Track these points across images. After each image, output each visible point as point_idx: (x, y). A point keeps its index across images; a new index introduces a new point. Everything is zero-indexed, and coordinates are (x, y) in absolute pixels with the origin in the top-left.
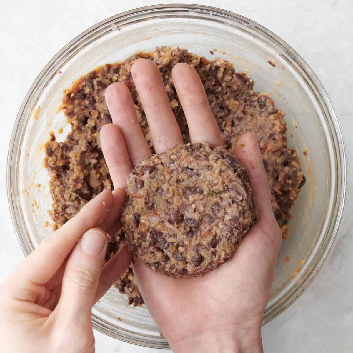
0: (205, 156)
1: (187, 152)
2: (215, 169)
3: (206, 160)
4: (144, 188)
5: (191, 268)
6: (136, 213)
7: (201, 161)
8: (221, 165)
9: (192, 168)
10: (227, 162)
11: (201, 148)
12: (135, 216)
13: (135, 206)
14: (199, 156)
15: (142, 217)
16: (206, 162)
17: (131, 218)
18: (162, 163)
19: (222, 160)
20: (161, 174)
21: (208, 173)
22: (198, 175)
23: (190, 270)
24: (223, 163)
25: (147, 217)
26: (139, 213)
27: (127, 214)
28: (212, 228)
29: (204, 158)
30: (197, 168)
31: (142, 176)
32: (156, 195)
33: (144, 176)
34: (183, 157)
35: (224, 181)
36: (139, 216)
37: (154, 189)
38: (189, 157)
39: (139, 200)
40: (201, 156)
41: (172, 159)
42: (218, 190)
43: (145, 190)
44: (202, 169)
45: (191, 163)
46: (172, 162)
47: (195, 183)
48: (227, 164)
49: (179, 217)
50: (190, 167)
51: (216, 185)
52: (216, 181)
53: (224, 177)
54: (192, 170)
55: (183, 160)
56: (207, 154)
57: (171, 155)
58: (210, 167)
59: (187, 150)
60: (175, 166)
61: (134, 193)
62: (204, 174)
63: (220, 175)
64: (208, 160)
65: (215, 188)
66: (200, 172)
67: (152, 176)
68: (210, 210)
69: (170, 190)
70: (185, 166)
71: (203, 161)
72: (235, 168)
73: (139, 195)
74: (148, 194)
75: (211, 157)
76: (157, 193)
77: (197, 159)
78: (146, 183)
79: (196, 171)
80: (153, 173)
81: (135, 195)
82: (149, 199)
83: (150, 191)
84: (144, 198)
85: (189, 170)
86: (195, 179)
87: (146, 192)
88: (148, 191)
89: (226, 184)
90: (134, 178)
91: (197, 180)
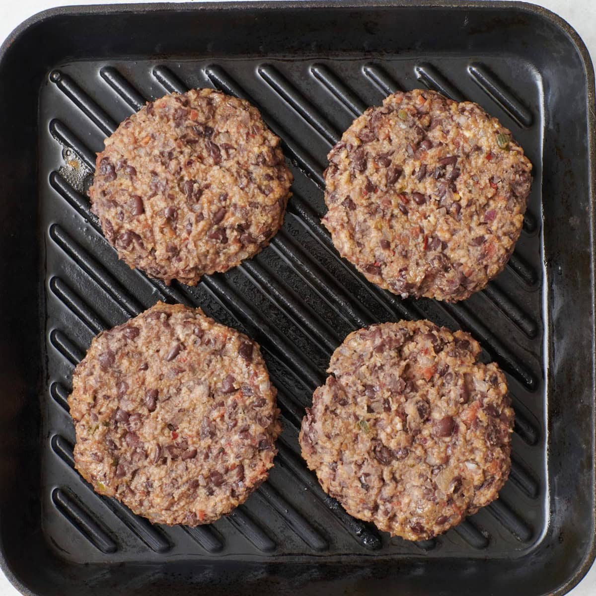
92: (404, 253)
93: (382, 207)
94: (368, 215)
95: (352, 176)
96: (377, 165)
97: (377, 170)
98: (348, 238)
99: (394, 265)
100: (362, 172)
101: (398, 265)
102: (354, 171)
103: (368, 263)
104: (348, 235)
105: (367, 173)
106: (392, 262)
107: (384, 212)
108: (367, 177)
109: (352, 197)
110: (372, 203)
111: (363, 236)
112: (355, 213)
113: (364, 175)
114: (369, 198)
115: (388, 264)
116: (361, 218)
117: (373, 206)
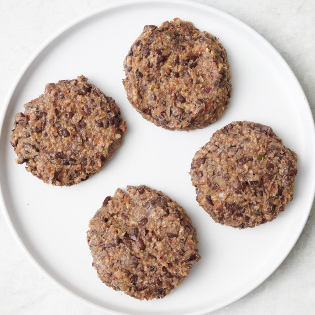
0: (240, 133)
1: (225, 135)
2: (253, 140)
3: (242, 136)
4: (204, 176)
5: (269, 216)
6: (206, 196)
7: (239, 137)
8: (255, 135)
9: (235, 145)
10: (258, 130)
11: (233, 127)
12: (207, 199)
13: (203, 192)
14: (236, 135)
15: (212, 197)
16: (243, 137)
17: (205, 201)
18: (209, 152)
19: (253, 131)
20: (212, 160)
21: (248, 144)
22: (241, 148)
23: (269, 218)
24: (255, 133)
25: (215, 195)
26: (209, 195)
27: (201, 200)
28: (274, 183)
29: (239, 135)
30: (239, 144)
31: (199, 168)
32: (215, 177)
33: (201, 167)
34: (224, 141)
35: (264, 145)
36: (210, 197)
37: (211, 174)
38: (229, 139)
39: (204, 186)
40: (237, 134)
41: (216, 146)
42: (263, 153)
43: (205, 177)
44: (243, 143)
45: (232, 142)
46: (217, 147)
47: (242, 155)
48: (259, 132)
49: (242, 186)
50: (233, 145)
51: (259, 150)
52: (258, 148)
53: (262, 143)
54: (235, 146)
55: (225, 143)
56: (240, 131)
57: (214, 142)
58: (247, 140)
59: (224, 133)
60: (221, 149)
61: (199, 183)
62: (246, 146)
63: (259, 142)
64: (243, 135)
65: (260, 153)
66: (242, 145)
67: (206, 165)
68: (266, 170)
69: (224, 169)
70: (229, 145)
71: (240, 137)
72: (265, 132)
73: (203, 183)
74: (208, 179)
75: (244, 132)
76: (215, 176)
77: (235, 138)
78: (204, 172)
79: (239, 146)
80: (206, 162)
81: (200, 184)
82: (210, 182)
83: (209, 176)
84: (207, 183)
85: (233, 147)
86: (241, 152)
87: (206, 178)
88: (207, 177)
89: (266, 146)
90: (194, 172)
91: (242, 152)
92: (164, 103)
93: (156, 77)
94: (147, 82)
95: (141, 59)
96: (154, 53)
97: (154, 56)
98: (137, 94)
99: (158, 109)
100: (146, 57)
101: (160, 109)
102: (142, 57)
103: (145, 108)
104: (137, 92)
105: (149, 57)
106: (157, 107)
107: (156, 79)
108: (148, 60)
109: (140, 70)
110: (151, 74)
111: (144, 93)
112: (142, 79)
113: (147, 59)
114: (149, 72)
115: (155, 108)
116: (144, 83)
117: (151, 76)
